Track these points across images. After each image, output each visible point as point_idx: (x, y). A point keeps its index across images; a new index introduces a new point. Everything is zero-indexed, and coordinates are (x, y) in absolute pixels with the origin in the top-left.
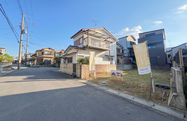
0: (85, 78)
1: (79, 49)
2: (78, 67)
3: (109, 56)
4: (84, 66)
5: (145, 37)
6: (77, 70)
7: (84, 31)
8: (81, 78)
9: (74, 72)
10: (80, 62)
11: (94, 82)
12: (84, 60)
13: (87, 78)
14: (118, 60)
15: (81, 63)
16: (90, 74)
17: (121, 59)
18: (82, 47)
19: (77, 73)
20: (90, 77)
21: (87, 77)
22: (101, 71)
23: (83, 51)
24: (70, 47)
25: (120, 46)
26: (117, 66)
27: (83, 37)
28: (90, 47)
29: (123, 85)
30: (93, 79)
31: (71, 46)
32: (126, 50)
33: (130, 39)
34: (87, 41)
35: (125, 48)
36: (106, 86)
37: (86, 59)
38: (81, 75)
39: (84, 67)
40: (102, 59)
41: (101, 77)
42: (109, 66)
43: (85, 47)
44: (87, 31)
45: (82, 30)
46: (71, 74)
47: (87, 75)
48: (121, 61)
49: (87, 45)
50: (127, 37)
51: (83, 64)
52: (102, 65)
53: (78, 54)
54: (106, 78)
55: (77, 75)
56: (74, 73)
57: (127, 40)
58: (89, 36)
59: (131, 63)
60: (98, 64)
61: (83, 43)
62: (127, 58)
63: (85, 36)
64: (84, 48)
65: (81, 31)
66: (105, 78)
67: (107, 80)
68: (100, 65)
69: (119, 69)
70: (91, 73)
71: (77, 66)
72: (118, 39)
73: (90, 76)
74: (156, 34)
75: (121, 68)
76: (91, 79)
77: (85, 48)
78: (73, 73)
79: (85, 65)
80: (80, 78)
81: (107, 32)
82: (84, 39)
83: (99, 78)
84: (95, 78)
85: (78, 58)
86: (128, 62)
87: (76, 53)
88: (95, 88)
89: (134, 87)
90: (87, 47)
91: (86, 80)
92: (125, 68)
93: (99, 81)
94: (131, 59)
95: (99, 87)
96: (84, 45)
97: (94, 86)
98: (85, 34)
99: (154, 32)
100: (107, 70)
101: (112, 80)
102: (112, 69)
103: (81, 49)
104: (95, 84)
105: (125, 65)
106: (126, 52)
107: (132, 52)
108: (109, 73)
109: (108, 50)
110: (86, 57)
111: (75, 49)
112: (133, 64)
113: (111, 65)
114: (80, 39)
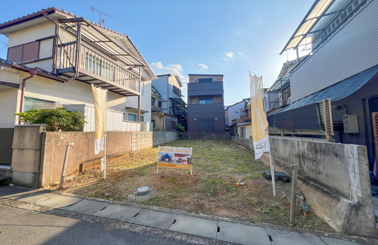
0: (62, 182)
1: (32, 74)
3: (136, 111)
6: (15, 153)
7: (62, 20)
8: (39, 186)
10: (39, 122)
11: (103, 195)
12: (58, 116)
13: (69, 181)
14: (153, 121)
15: (42, 127)
16: (81, 165)
17: (160, 120)
18: (50, 70)
19: (14, 166)
20: (83, 173)
21: (68, 175)
22: (117, 150)
25: (154, 93)
26: (153, 134)
27: (55, 37)
28: (85, 75)
30: (93, 180)
32: (166, 103)
33: (172, 81)
34: (72, 54)
35: (165, 97)
36: (157, 202)
37: (69, 112)
38: (38, 174)
39: (57, 142)
40: (120, 115)
41: (122, 169)
42: (139, 136)
43: (61, 74)
44: (72, 20)
45: (51, 11)
47: (71, 166)
48: (160, 123)
49: (74, 68)
50: (169, 75)
51: (53, 130)
52: (121, 133)
53: (28, 94)
55: (16, 176)
57: (169, 83)
58: (82, 42)
59: (175, 128)
60: (111, 130)
61: (53, 57)
62: (169, 118)
63: (65, 37)
64: (58, 76)
65: (48, 15)
68: (116, 134)
69: (157, 141)
70: (84, 159)
71: (22, 137)
73: (81, 170)
74: (213, 81)
75: (161, 140)
76: (87, 182)
77: (63, 77)
79: (63, 135)
80: (34, 186)
82: (59, 46)
85: (26, 107)
86: (172, 127)
87: (17, 86)
88: (123, 227)
89: (228, 190)
90: (72, 74)
91: (67, 188)
92: (167, 138)
93: (122, 186)
94: (176, 120)
95: (138, 217)
96: (58, 65)
97: (114, 217)
98: (67, 29)
99: (211, 77)
100: (134, 145)
101: (163, 177)
102: (144, 143)
103: (46, 75)
104: (116, 206)
105: (167, 132)
106: (166, 106)
107: (176, 107)
108: (140, 154)
109: (136, 95)
110: (63, 105)
111: (16, 71)
112: (178, 130)
113: (143, 132)
114: (42, 43)
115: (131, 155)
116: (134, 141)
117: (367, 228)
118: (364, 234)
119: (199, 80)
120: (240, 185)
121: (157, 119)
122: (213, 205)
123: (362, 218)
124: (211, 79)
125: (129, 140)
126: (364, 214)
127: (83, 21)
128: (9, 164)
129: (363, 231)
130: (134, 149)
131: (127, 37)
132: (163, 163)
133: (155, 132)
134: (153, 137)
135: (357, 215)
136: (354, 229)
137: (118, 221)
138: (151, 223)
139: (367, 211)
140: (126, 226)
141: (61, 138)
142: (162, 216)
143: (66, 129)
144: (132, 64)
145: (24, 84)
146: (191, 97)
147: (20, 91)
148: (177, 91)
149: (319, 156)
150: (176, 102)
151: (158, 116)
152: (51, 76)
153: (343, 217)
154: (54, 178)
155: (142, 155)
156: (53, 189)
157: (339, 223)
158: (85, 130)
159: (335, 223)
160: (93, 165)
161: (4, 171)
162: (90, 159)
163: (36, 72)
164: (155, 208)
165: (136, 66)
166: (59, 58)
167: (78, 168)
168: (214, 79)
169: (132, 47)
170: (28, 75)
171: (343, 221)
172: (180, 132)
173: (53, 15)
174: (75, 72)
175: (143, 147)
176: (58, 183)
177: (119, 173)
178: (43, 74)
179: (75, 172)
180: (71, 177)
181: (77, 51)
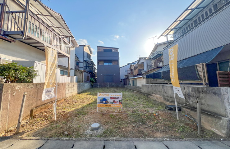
0: (19, 127)
5: (103, 51)
11: (63, 135)
16: (32, 111)
17: (81, 75)
20: (34, 118)
26: (78, 85)
27: (3, 5)
28: (31, 39)
32: (82, 63)
33: (86, 50)
35: (81, 60)
39: (12, 92)
41: (66, 111)
42: (70, 86)
43: (7, 35)
48: (81, 77)
49: (22, 32)
50: (84, 46)
57: (84, 51)
62: (86, 73)
69: (80, 89)
72: (79, 45)
73: (31, 115)
74: (112, 51)
75: (82, 88)
77: (9, 38)
79: (18, 86)
82: (7, 12)
86: (88, 80)
90: (20, 37)
91: (24, 133)
92: (85, 87)
94: (89, 75)
96: (5, 27)
99: (111, 49)
100: (67, 92)
102: (72, 91)
105: (85, 83)
107: (89, 67)
108: (71, 99)
109: (67, 57)
112: (91, 81)
113: (72, 83)
115: (66, 100)
119: (104, 50)
120: (156, 115)
121: (78, 74)
122: (149, 131)
124: (111, 50)
125: (64, 89)
130: (67, 96)
131: (61, 16)
132: (101, 104)
133: (79, 83)
134: (78, 87)
141: (17, 88)
144: (64, 35)
146: (99, 61)
148: (89, 56)
149: (201, 95)
150: (89, 64)
151: (79, 72)
153: (226, 128)
154: (9, 124)
157: (224, 132)
158: (34, 82)
159: (221, 132)
162: (38, 105)
165: (66, 37)
167: (29, 113)
168: (113, 50)
169: (64, 23)
171: (226, 130)
172: (92, 83)
174: (24, 35)
175: (72, 94)
177: (66, 114)
179: (26, 117)
181: (25, 18)
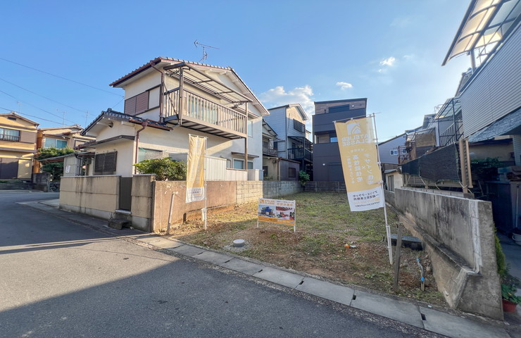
0: (169, 229)
1: (144, 126)
2: (139, 189)
3: (242, 156)
4: (165, 188)
5: (327, 111)
6: (134, 200)
7: (167, 68)
8: (151, 231)
9: (120, 209)
10: (150, 171)
11: (201, 243)
12: (165, 166)
13: (175, 229)
14: (265, 168)
15: (153, 177)
16: (185, 215)
17: (274, 167)
18: (157, 119)
19: (133, 211)
20: (187, 223)
21: (174, 224)
22: (220, 201)
23: (161, 134)
24: (109, 117)
25: (269, 131)
26: (264, 185)
27: (161, 86)
28: (188, 122)
29: (300, 245)
30: (197, 230)
31: (110, 111)
32: (283, 143)
33: (293, 114)
34: (176, 101)
35: (282, 136)
36: (250, 254)
37: (174, 161)
38: (150, 220)
39: (164, 190)
40: (223, 162)
41: (223, 221)
42: (245, 186)
43: (167, 122)
44: (176, 66)
45: (158, 61)
46: (108, 216)
47: (176, 216)
48: (274, 170)
49: (177, 115)
50: (287, 106)
51: (161, 179)
52: (224, 183)
53: (141, 145)
54: (240, 226)
55: (135, 220)
56: (121, 214)
57: (288, 117)
58: (184, 87)
59: (295, 177)
60: (213, 179)
61: (160, 106)
62: (287, 163)
63: (170, 84)
64: (165, 125)
65: (155, 65)
66: (237, 223)
67: (245, 231)
68: (218, 183)
69: (269, 193)
70: (188, 209)
71: (138, 185)
72: (269, 110)
73: (184, 220)
74: (350, 108)
75: (275, 192)
76: (190, 231)
77: (168, 125)
78: (116, 213)
79: (168, 184)
80: (147, 229)
81: (239, 83)
82: (165, 94)
83: (219, 225)
84: (206, 228)
85: (140, 157)
86: (291, 175)
87: (132, 138)
88: (214, 268)
89: (334, 252)
90: (176, 122)
91: (173, 235)
92: (283, 190)
93: (220, 238)
94: (297, 166)
95: (228, 264)
96: (164, 113)
97: (208, 260)
98: (171, 76)
99: (347, 103)
100: (239, 196)
101: (262, 232)
102: (251, 195)
103: (154, 125)
104: (210, 253)
105: (282, 182)
106: (284, 147)
107: (298, 148)
108: (245, 207)
109: (241, 137)
110: (169, 154)
111: (131, 124)
112: (300, 179)
113: (250, 182)
114: (151, 92)
115: (236, 207)
116: (239, 192)
117: (489, 306)
118: (485, 312)
119: (330, 109)
120: (350, 248)
121: (270, 165)
122: (308, 264)
123: (482, 293)
124: (348, 106)
125: (233, 191)
126: (486, 289)
127: (185, 65)
128: (129, 210)
129: (483, 309)
130: (239, 201)
131: (232, 70)
132: (263, 216)
133: (266, 182)
134: (263, 188)
135: (475, 288)
136: (470, 305)
137: (210, 263)
138: (239, 269)
139: (489, 284)
140: (217, 268)
141: (168, 187)
142: (251, 266)
143: (172, 178)
144: (237, 100)
145: (138, 135)
146: (317, 133)
147: (135, 143)
148: (299, 127)
150: (297, 142)
151: (271, 161)
152: (159, 126)
154: (162, 224)
155: (247, 209)
156: (162, 234)
157: (454, 297)
159: (451, 297)
160: (196, 215)
161: (126, 215)
163: (147, 124)
164: (247, 258)
165: (241, 102)
166: (165, 106)
167: (182, 217)
168: (353, 106)
169: (237, 80)
170: (141, 127)
171: (458, 294)
172: (303, 182)
173: (160, 63)
174: (179, 119)
175: (251, 199)
176: (165, 229)
178: (152, 124)
179: (179, 221)
180: (176, 226)
181: (180, 97)
